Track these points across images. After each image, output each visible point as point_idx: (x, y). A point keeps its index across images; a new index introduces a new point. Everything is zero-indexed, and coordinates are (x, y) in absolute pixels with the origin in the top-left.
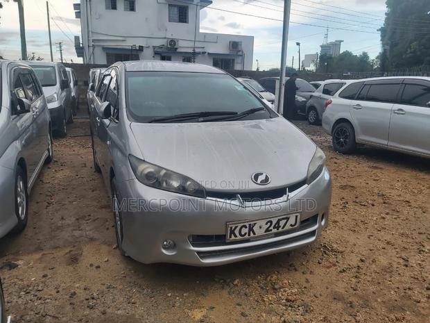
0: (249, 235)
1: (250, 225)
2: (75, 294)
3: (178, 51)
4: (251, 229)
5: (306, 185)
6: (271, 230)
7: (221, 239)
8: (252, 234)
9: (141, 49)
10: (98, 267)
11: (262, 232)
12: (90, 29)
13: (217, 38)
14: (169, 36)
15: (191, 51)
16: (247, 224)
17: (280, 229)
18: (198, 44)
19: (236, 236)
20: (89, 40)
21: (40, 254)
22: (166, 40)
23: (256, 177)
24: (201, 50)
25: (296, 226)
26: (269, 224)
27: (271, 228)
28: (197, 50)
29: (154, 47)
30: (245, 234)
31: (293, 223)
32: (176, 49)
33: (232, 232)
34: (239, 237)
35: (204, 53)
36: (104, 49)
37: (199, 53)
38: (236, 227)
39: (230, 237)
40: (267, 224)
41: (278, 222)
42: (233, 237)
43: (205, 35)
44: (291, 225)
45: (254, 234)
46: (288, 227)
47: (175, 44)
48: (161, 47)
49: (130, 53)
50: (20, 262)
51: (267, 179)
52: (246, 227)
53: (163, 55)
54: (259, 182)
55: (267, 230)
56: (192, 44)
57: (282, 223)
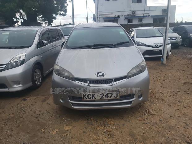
0: (93, 99)
1: (92, 94)
2: (35, 112)
3: (136, 16)
4: (93, 96)
5: (126, 79)
6: (104, 98)
7: (79, 99)
8: (94, 99)
9: (119, 17)
10: (50, 104)
11: (99, 98)
12: (98, 11)
13: (156, 8)
14: (132, 10)
15: (142, 15)
16: (91, 94)
17: (109, 98)
18: (146, 12)
19: (86, 98)
20: (98, 15)
21: (36, 97)
22: (130, 12)
23: (98, 74)
24: (147, 15)
25: (117, 98)
26: (102, 95)
27: (104, 97)
28: (145, 15)
29: (125, 15)
30: (91, 98)
31: (116, 96)
32: (135, 15)
33: (84, 96)
34: (88, 99)
35: (149, 16)
36: (104, 18)
37: (146, 16)
38: (86, 95)
39: (84, 98)
40: (101, 95)
41: (107, 94)
42: (85, 99)
43: (150, 7)
44: (114, 97)
45: (95, 98)
46: (112, 97)
47: (134, 13)
48: (128, 15)
49: (114, 19)
50: (28, 99)
51: (103, 75)
52: (90, 95)
53: (129, 19)
54: (98, 76)
55: (101, 98)
56: (143, 12)
57: (109, 95)
